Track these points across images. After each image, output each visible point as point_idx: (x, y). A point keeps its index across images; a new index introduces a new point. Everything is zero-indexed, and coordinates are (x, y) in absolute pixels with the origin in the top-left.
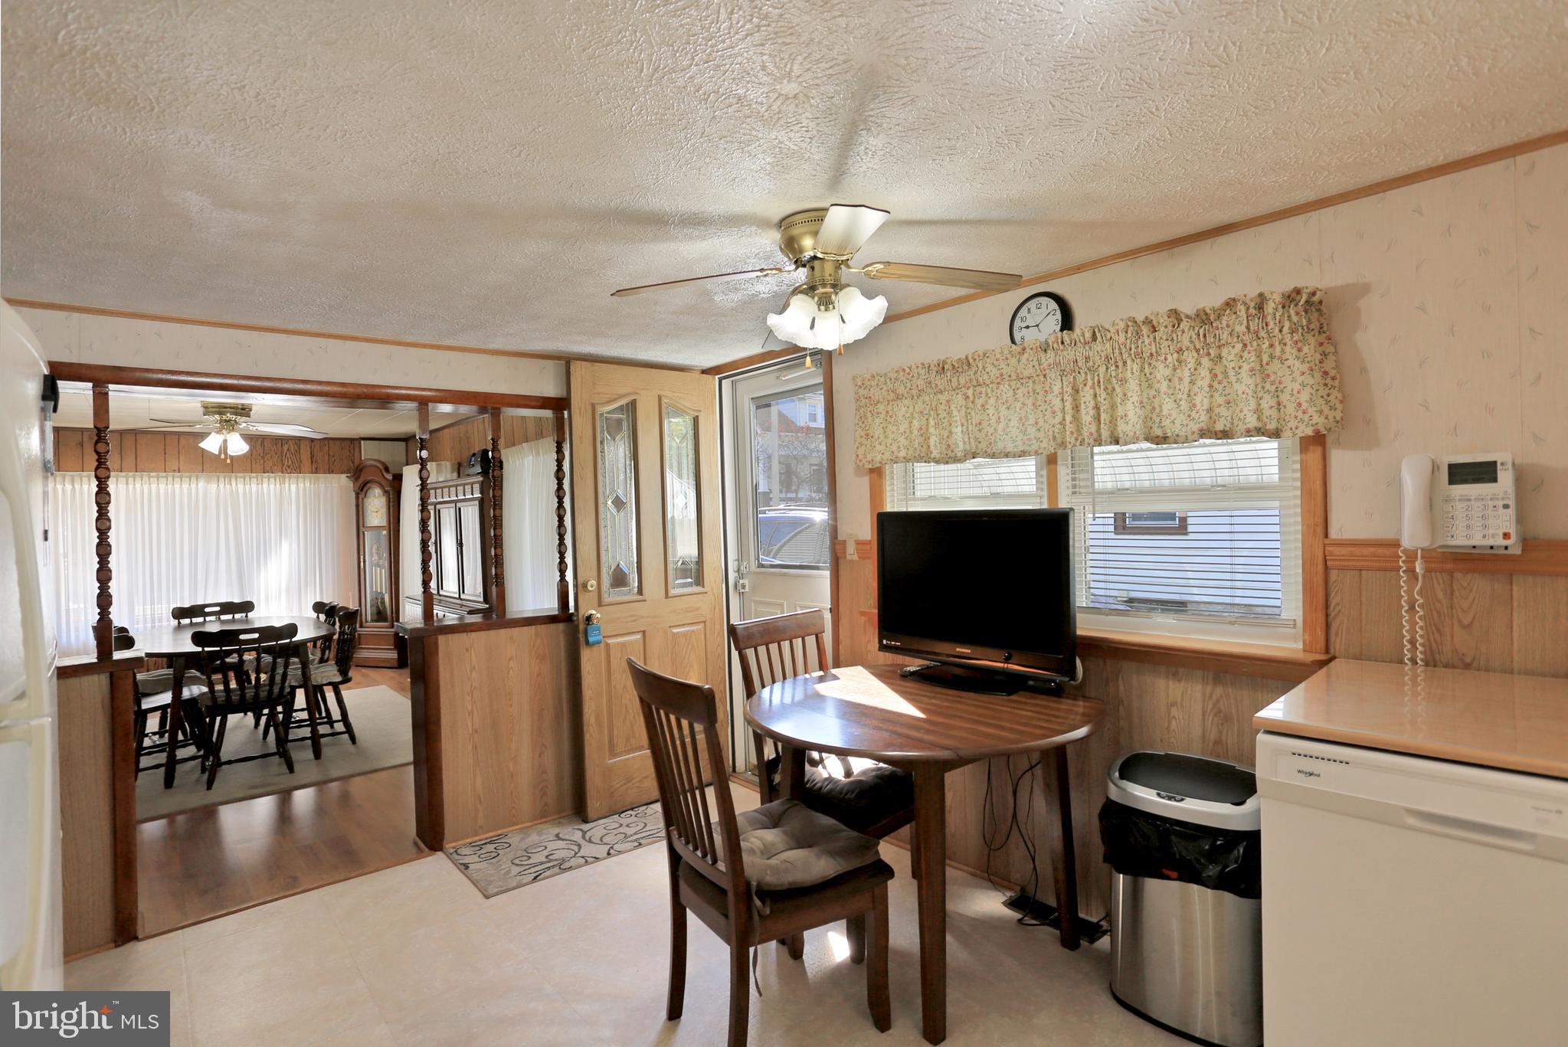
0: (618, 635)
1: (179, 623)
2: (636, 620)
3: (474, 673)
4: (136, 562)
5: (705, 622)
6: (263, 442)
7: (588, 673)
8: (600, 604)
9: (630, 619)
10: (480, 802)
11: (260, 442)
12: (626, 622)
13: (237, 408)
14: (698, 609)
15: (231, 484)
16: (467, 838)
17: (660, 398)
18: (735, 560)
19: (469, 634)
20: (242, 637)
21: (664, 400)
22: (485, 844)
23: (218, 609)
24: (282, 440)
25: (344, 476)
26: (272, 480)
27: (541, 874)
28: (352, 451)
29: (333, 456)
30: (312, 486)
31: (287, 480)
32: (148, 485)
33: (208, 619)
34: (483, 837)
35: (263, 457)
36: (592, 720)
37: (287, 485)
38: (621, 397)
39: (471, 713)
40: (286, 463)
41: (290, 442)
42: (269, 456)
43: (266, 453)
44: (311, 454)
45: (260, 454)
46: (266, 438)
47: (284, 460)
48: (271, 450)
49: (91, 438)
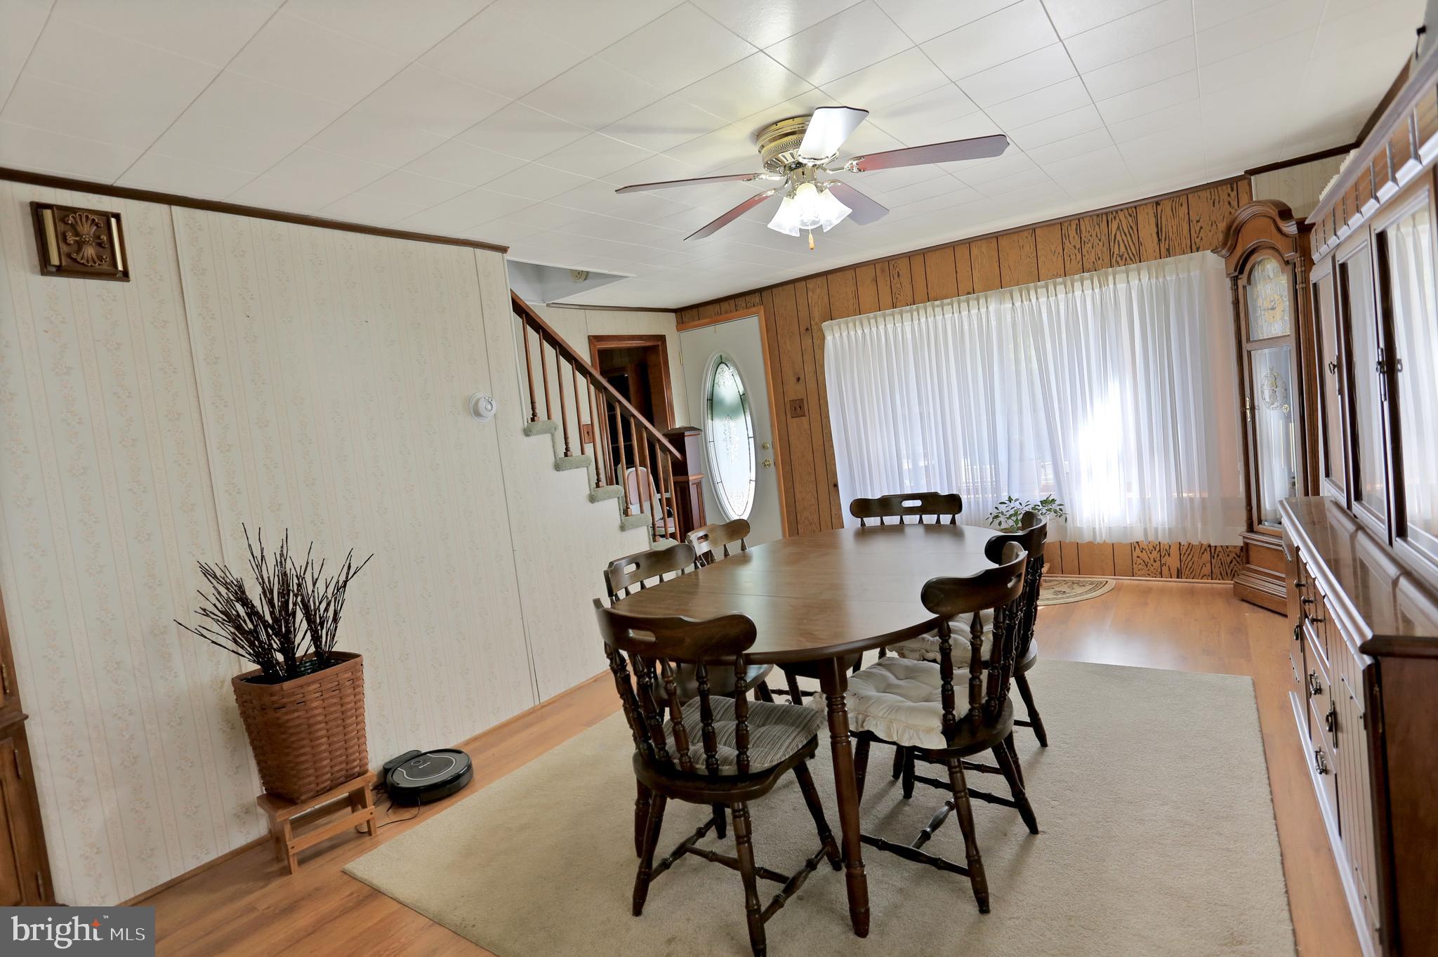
1: (863, 524)
6: (1079, 225)
11: (1074, 227)
15: (1030, 300)
24: (1107, 214)
26: (1087, 283)
28: (1235, 203)
29: (1198, 221)
30: (1154, 281)
40: (1116, 252)
41: (1121, 215)
42: (1090, 245)
43: (1085, 242)
44: (1157, 226)
45: (1075, 247)
46: (1083, 218)
47: (1112, 248)
48: (1091, 236)
49: (883, 271)
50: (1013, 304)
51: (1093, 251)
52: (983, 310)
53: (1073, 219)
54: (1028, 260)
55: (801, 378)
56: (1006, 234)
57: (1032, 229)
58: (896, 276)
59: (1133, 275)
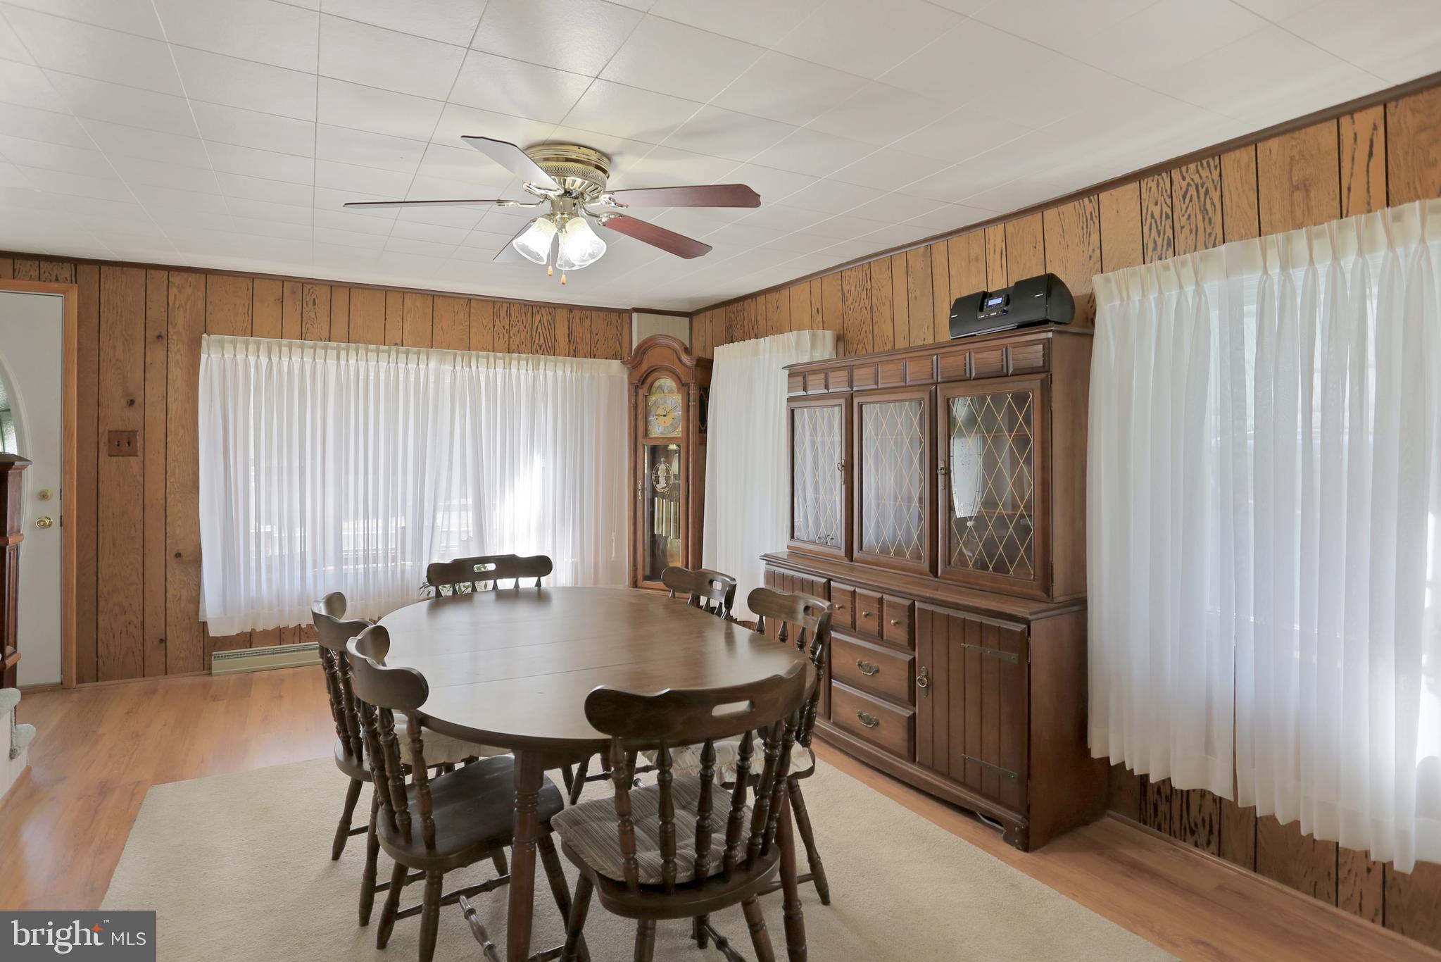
4: (347, 473)
6: (509, 309)
11: (505, 309)
15: (470, 367)
24: (532, 306)
25: (616, 364)
26: (522, 363)
28: (620, 328)
30: (574, 374)
31: (542, 364)
32: (364, 362)
35: (508, 331)
37: (542, 371)
40: (537, 341)
41: (543, 311)
42: (516, 329)
43: (512, 325)
44: (569, 329)
45: (504, 327)
46: (513, 303)
47: (534, 337)
48: (518, 321)
49: (293, 292)
50: (454, 368)
51: (518, 336)
52: (422, 366)
53: (505, 302)
54: (461, 327)
55: (137, 402)
56: (442, 296)
57: (469, 299)
58: (311, 303)
59: (560, 365)
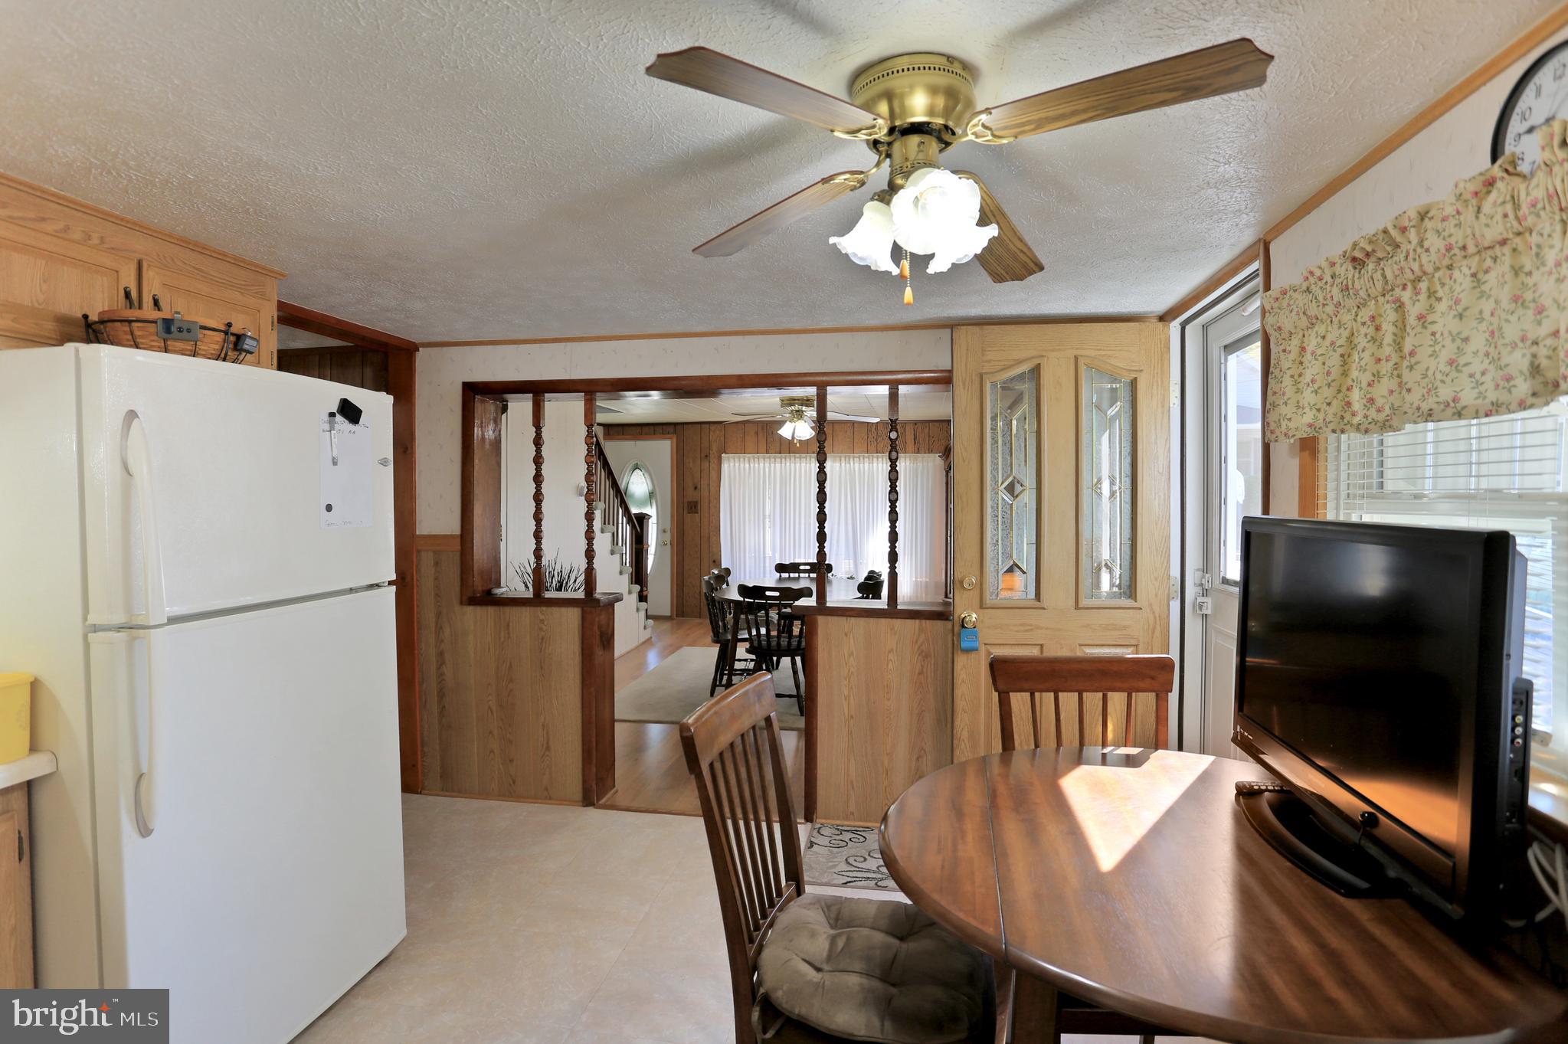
0: (1006, 644)
1: (781, 576)
2: (1031, 630)
3: (852, 659)
5: (1136, 646)
6: (877, 426)
7: (963, 681)
8: (982, 606)
9: (1022, 628)
10: (853, 788)
11: (874, 426)
12: (1017, 631)
13: (803, 400)
14: (1125, 628)
15: (850, 464)
16: (838, 819)
17: (1076, 358)
18: (1198, 570)
19: (849, 618)
20: (768, 593)
21: (1081, 361)
22: (848, 831)
23: (808, 567)
25: (936, 456)
27: (855, 881)
29: (933, 438)
33: (802, 575)
34: (852, 823)
35: (876, 440)
36: (965, 734)
38: (1020, 362)
39: (847, 698)
42: (882, 438)
43: (879, 436)
44: (915, 435)
48: (883, 433)
51: (883, 442)
54: (849, 439)
55: (698, 487)
56: (838, 422)
59: (903, 460)
